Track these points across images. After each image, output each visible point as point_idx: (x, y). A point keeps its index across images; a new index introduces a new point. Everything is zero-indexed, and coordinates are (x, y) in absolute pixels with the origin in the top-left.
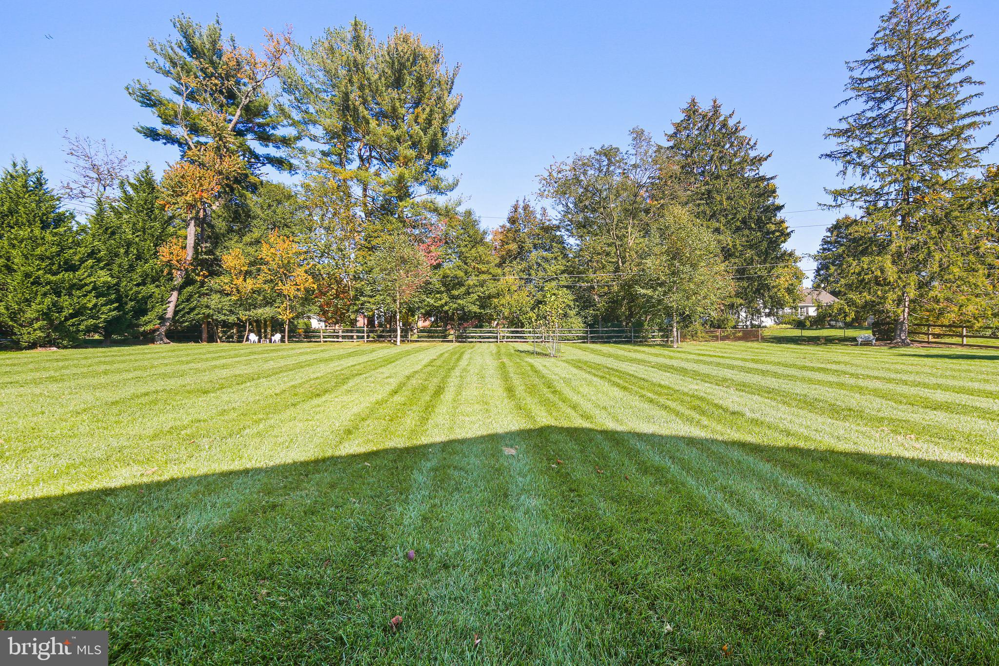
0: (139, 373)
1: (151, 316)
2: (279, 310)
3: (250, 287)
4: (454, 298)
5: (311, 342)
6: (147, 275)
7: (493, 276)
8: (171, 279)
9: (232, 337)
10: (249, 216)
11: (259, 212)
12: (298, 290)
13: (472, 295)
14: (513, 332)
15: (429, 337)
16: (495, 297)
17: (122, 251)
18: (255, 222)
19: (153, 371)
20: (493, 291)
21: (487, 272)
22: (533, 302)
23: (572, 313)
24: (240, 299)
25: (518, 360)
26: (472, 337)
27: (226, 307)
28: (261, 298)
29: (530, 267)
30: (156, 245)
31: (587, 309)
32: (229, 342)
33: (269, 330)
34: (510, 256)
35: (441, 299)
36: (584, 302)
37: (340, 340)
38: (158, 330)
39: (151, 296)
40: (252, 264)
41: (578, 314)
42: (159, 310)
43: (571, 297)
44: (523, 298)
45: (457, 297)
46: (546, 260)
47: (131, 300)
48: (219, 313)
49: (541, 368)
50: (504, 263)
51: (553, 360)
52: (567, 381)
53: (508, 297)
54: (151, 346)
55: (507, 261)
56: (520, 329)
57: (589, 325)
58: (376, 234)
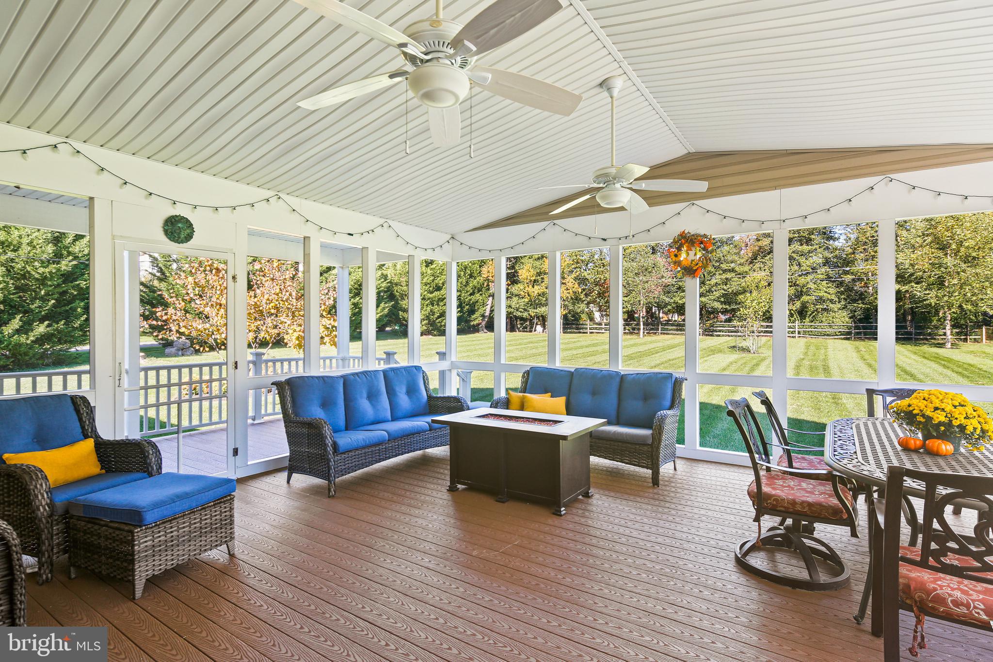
0: (469, 353)
1: (477, 314)
3: (536, 292)
5: (580, 333)
6: (475, 287)
7: (739, 274)
8: (488, 289)
9: (526, 328)
15: (677, 330)
16: (740, 294)
17: (462, 273)
19: (475, 353)
20: (738, 288)
21: (733, 271)
24: (530, 301)
26: (720, 331)
27: (521, 307)
30: (480, 267)
32: (524, 331)
37: (603, 331)
38: (480, 324)
39: (477, 302)
40: (539, 274)
42: (481, 311)
47: (467, 305)
48: (517, 310)
50: (756, 259)
54: (477, 334)
55: (759, 258)
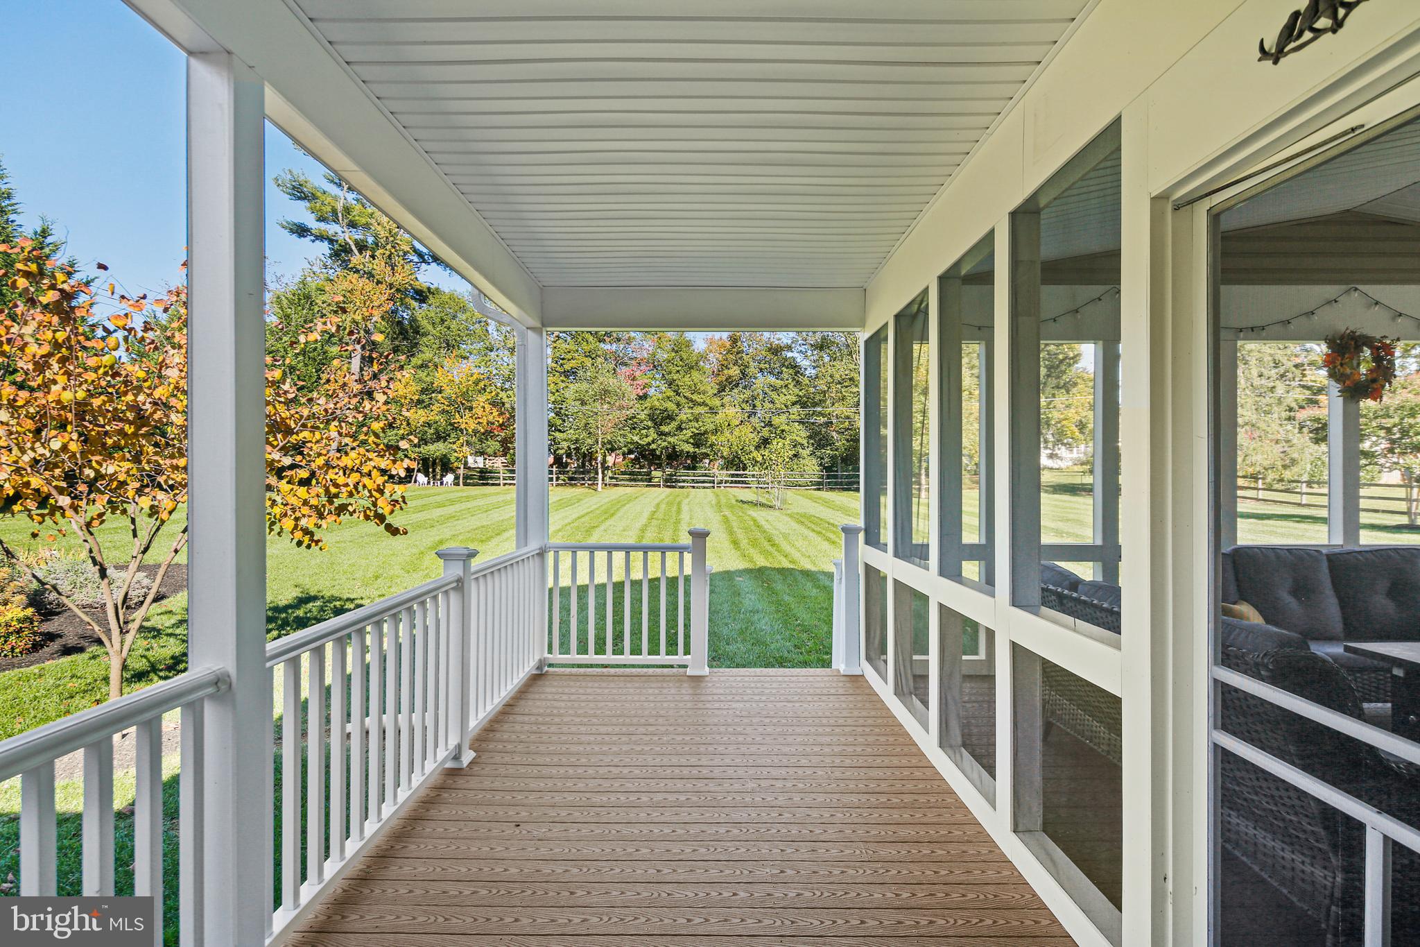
2: (454, 447)
3: (422, 420)
4: (662, 434)
7: (710, 408)
10: (418, 333)
11: (430, 328)
12: (479, 423)
13: (685, 432)
14: (733, 476)
15: (630, 480)
16: (711, 434)
18: (425, 339)
20: (711, 427)
21: (704, 404)
22: (757, 440)
23: (805, 453)
25: (741, 514)
28: (432, 431)
29: (754, 398)
31: (823, 448)
33: (438, 470)
34: (730, 383)
35: (647, 436)
36: (821, 440)
40: (423, 391)
41: (813, 454)
43: (804, 434)
44: (748, 435)
45: (666, 434)
46: (775, 389)
49: (763, 523)
50: (724, 390)
51: (777, 513)
52: (786, 536)
53: (727, 434)
55: (727, 389)
56: (742, 472)
57: (825, 468)
58: (569, 356)
